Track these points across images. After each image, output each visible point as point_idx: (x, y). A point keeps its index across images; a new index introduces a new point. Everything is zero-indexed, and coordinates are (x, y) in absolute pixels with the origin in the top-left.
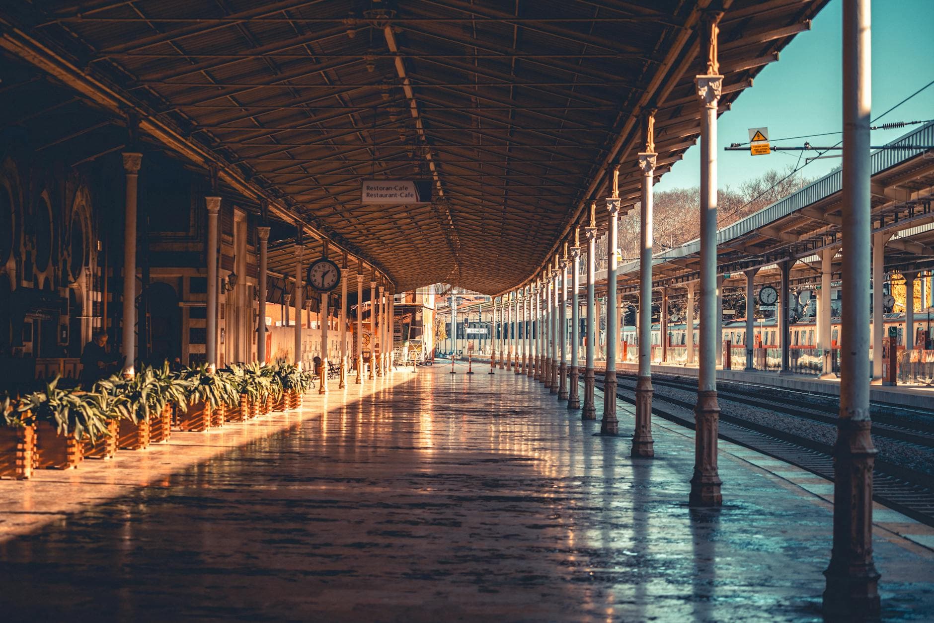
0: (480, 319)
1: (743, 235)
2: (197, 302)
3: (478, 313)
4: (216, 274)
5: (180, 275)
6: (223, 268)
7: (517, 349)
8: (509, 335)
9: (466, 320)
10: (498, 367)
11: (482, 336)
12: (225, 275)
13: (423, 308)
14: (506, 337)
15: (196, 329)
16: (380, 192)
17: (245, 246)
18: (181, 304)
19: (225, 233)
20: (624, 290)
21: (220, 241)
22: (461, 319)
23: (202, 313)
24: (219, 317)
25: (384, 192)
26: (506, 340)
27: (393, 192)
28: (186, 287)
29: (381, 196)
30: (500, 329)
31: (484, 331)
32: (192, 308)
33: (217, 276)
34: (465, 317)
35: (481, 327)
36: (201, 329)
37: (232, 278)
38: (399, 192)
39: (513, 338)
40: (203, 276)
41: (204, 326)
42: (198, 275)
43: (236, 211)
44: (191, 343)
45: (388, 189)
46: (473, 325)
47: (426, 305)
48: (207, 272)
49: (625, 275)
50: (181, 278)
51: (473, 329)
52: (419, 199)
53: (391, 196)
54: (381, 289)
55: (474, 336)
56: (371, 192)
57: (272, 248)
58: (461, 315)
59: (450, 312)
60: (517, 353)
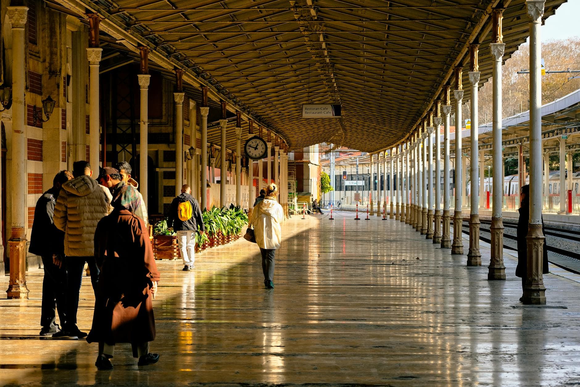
0: (357, 172)
1: (569, 107)
2: (168, 168)
3: (355, 166)
4: (181, 149)
5: (156, 149)
6: (185, 144)
7: (392, 199)
8: (385, 186)
9: (345, 173)
10: (376, 215)
11: (359, 188)
12: (187, 148)
13: (309, 165)
14: (382, 189)
15: (168, 187)
16: (313, 111)
17: (195, 127)
18: (157, 170)
19: (185, 119)
20: (486, 147)
21: (184, 125)
22: (339, 171)
23: (172, 175)
24: (184, 178)
25: (315, 111)
26: (383, 191)
27: (320, 111)
28: (161, 156)
29: (313, 113)
30: (377, 181)
31: (361, 183)
32: (165, 173)
33: (182, 150)
34: (343, 170)
35: (358, 179)
36: (172, 186)
37: (192, 151)
38: (323, 111)
39: (388, 189)
40: (173, 150)
41: (173, 185)
42: (168, 149)
43: (191, 102)
44: (165, 196)
45: (317, 109)
46: (352, 177)
47: (311, 162)
48: (176, 147)
49: (486, 134)
50: (157, 152)
51: (351, 182)
52: (334, 114)
53: (318, 113)
54: (277, 149)
55: (352, 188)
56: (307, 111)
57: (211, 126)
58: (338, 167)
59: (329, 166)
60: (392, 203)
